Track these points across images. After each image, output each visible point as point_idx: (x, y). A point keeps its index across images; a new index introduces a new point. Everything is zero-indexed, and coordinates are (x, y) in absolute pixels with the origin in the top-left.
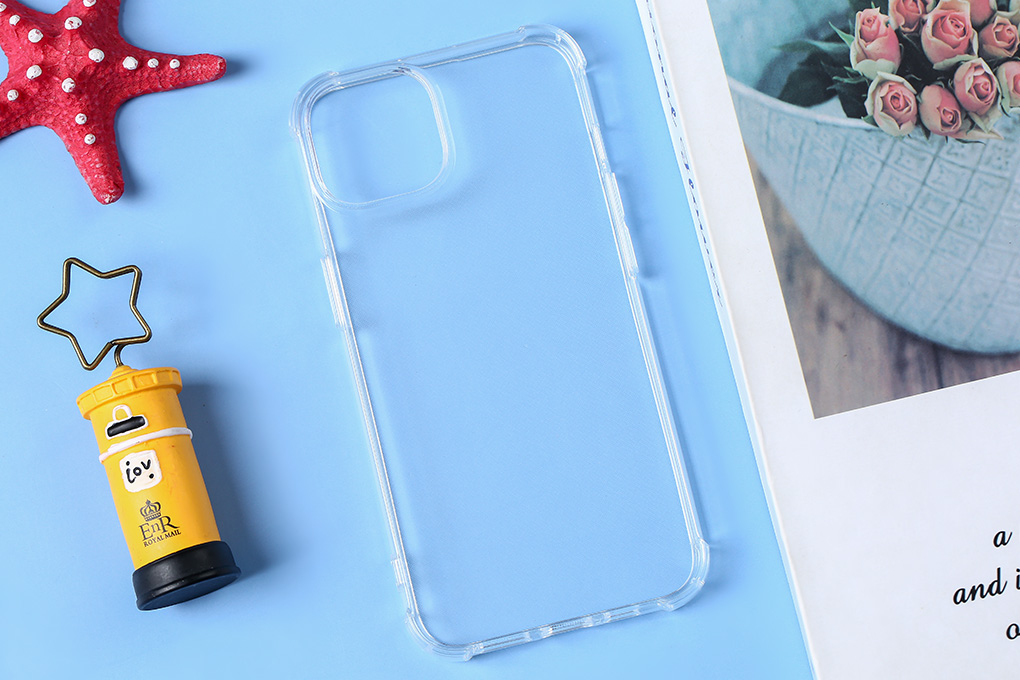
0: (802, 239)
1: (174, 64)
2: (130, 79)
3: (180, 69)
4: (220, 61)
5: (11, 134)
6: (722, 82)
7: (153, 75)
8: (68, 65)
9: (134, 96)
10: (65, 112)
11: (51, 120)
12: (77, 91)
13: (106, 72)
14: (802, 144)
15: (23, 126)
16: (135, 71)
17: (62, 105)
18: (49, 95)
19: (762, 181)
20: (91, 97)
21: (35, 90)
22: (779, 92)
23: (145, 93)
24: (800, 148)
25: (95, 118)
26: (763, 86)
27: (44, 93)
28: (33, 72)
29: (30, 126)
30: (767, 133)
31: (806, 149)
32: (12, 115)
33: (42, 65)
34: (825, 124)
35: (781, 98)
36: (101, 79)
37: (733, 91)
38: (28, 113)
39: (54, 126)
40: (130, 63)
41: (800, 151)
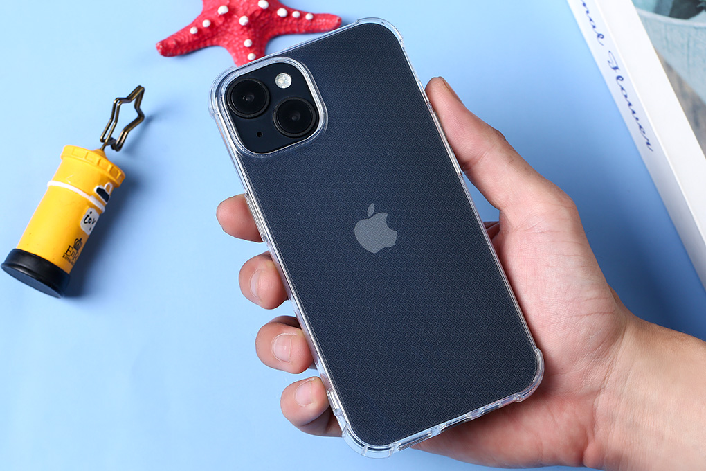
0: (699, 100)
1: (309, 17)
2: (279, 23)
3: (312, 20)
4: (338, 18)
5: (200, 49)
6: (633, 12)
7: (295, 22)
8: (244, 9)
9: (280, 35)
10: (237, 39)
11: (226, 43)
12: (248, 26)
13: (267, 16)
14: (689, 41)
15: (208, 44)
16: (284, 18)
17: (236, 34)
18: (228, 27)
19: (668, 68)
20: (255, 31)
21: (220, 22)
22: (668, 13)
23: (287, 33)
24: (688, 45)
25: (256, 44)
26: (658, 10)
27: (226, 25)
28: (223, 10)
29: (212, 45)
30: (666, 38)
31: (691, 44)
32: (203, 36)
33: (229, 6)
34: (700, 28)
35: (671, 15)
36: (263, 20)
37: (641, 16)
38: (213, 37)
39: (228, 47)
40: (282, 12)
41: (688, 47)
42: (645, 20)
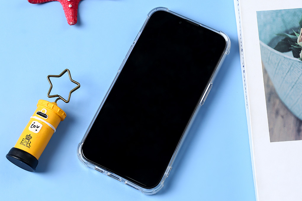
0: (275, 90)
6: (257, 41)
14: (279, 63)
19: (265, 72)
22: (274, 47)
26: (270, 44)
29: (54, 0)
30: (269, 58)
31: (280, 64)
34: (287, 58)
35: (275, 49)
37: (260, 45)
39: (61, 1)
41: (278, 65)
42: (262, 47)
